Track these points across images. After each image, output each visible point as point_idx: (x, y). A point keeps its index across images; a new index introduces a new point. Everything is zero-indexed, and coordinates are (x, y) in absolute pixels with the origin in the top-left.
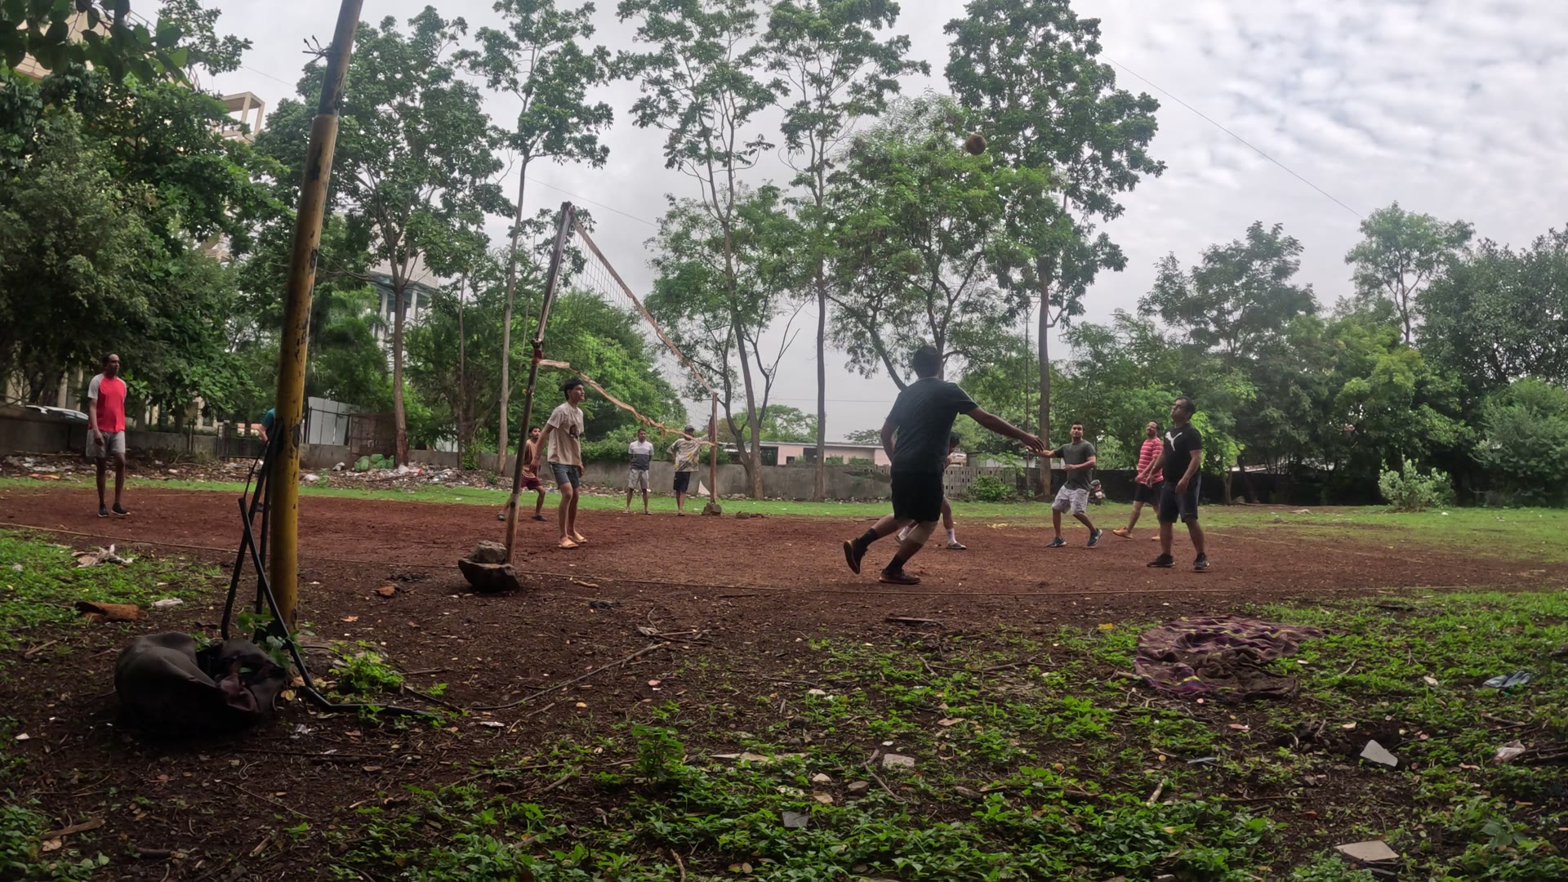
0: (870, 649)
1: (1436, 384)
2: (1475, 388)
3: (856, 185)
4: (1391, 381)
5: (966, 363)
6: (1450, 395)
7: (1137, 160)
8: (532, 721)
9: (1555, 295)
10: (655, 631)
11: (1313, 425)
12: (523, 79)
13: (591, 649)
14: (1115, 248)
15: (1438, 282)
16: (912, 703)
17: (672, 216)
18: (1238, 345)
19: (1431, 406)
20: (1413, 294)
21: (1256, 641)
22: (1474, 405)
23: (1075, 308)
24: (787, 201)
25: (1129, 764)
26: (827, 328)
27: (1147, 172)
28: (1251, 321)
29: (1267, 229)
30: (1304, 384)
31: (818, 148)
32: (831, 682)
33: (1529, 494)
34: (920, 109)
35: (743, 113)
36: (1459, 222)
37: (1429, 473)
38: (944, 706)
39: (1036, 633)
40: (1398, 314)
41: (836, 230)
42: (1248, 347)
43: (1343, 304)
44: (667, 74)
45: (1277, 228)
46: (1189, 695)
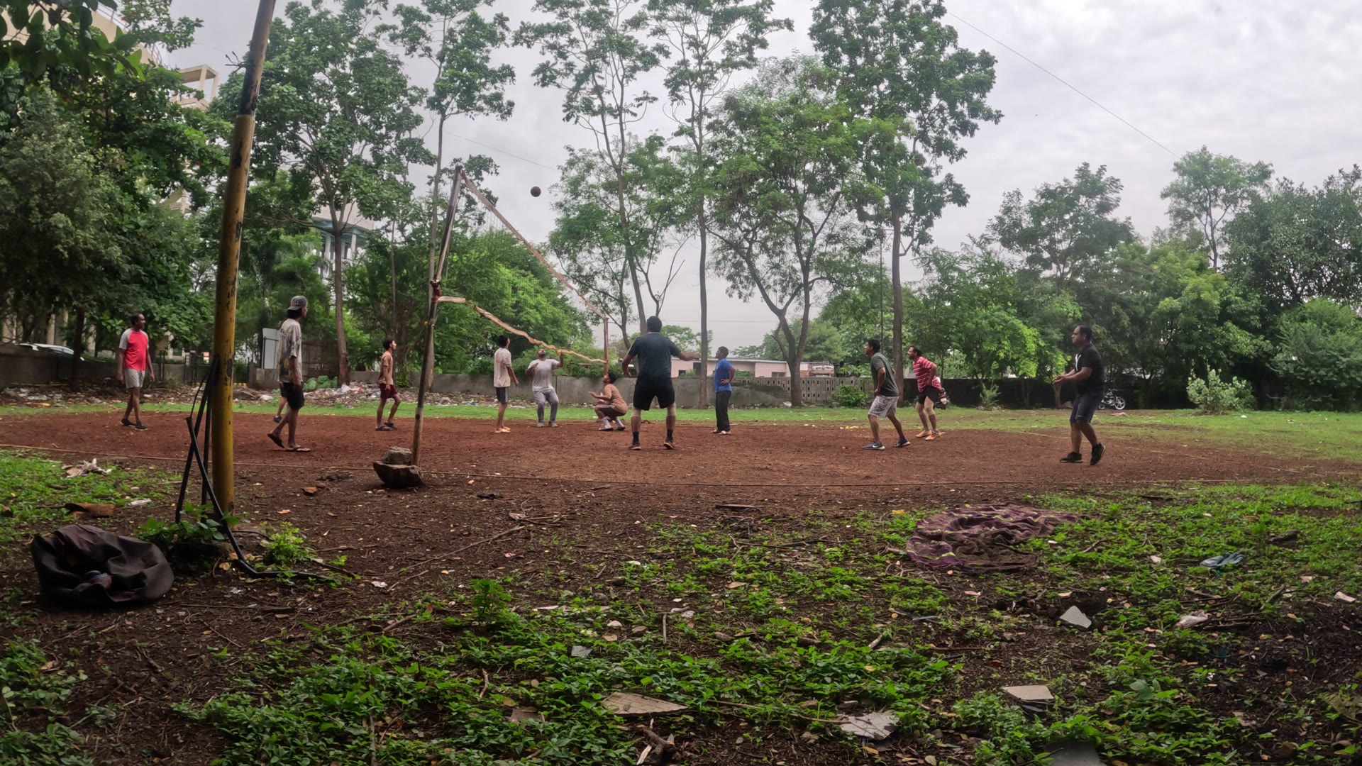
0: (693, 529)
1: (1240, 305)
2: (1273, 307)
3: (731, 134)
4: (1198, 301)
5: (831, 288)
6: (1252, 313)
7: (976, 110)
8: (410, 583)
9: (1343, 228)
10: (523, 516)
11: (1132, 339)
12: (436, 48)
13: (468, 530)
14: (959, 187)
15: (1241, 216)
16: (710, 570)
17: (571, 163)
18: (1067, 270)
19: (1234, 323)
20: (1220, 225)
21: (1018, 524)
22: (1273, 323)
23: (924, 239)
24: (671, 149)
25: (864, 620)
26: (708, 258)
27: (987, 119)
28: (1080, 250)
29: (1093, 170)
30: (1124, 305)
31: (697, 102)
32: (652, 554)
33: (1319, 400)
34: (787, 67)
35: (631, 73)
36: (1260, 163)
37: (1230, 381)
38: (735, 573)
39: (837, 517)
40: (1207, 243)
41: (714, 174)
42: (1076, 272)
43: (1159, 233)
44: (563, 40)
45: (1102, 169)
46: (942, 568)
